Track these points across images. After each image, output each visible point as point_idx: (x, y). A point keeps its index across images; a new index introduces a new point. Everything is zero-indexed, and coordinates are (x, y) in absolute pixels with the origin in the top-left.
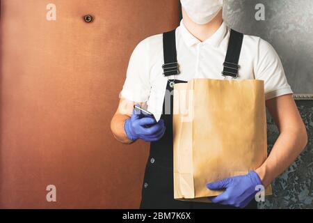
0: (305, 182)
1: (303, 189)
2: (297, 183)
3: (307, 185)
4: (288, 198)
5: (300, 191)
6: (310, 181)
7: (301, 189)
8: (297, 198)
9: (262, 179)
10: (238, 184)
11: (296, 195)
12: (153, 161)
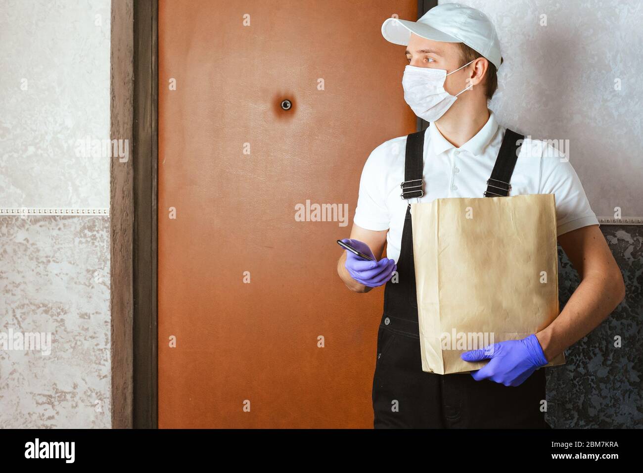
0: (597, 345)
1: (595, 355)
2: (585, 347)
3: (601, 349)
4: (572, 367)
5: (590, 358)
6: (604, 343)
7: (592, 355)
8: (585, 367)
9: (544, 347)
10: (508, 353)
11: (585, 364)
12: (387, 321)
